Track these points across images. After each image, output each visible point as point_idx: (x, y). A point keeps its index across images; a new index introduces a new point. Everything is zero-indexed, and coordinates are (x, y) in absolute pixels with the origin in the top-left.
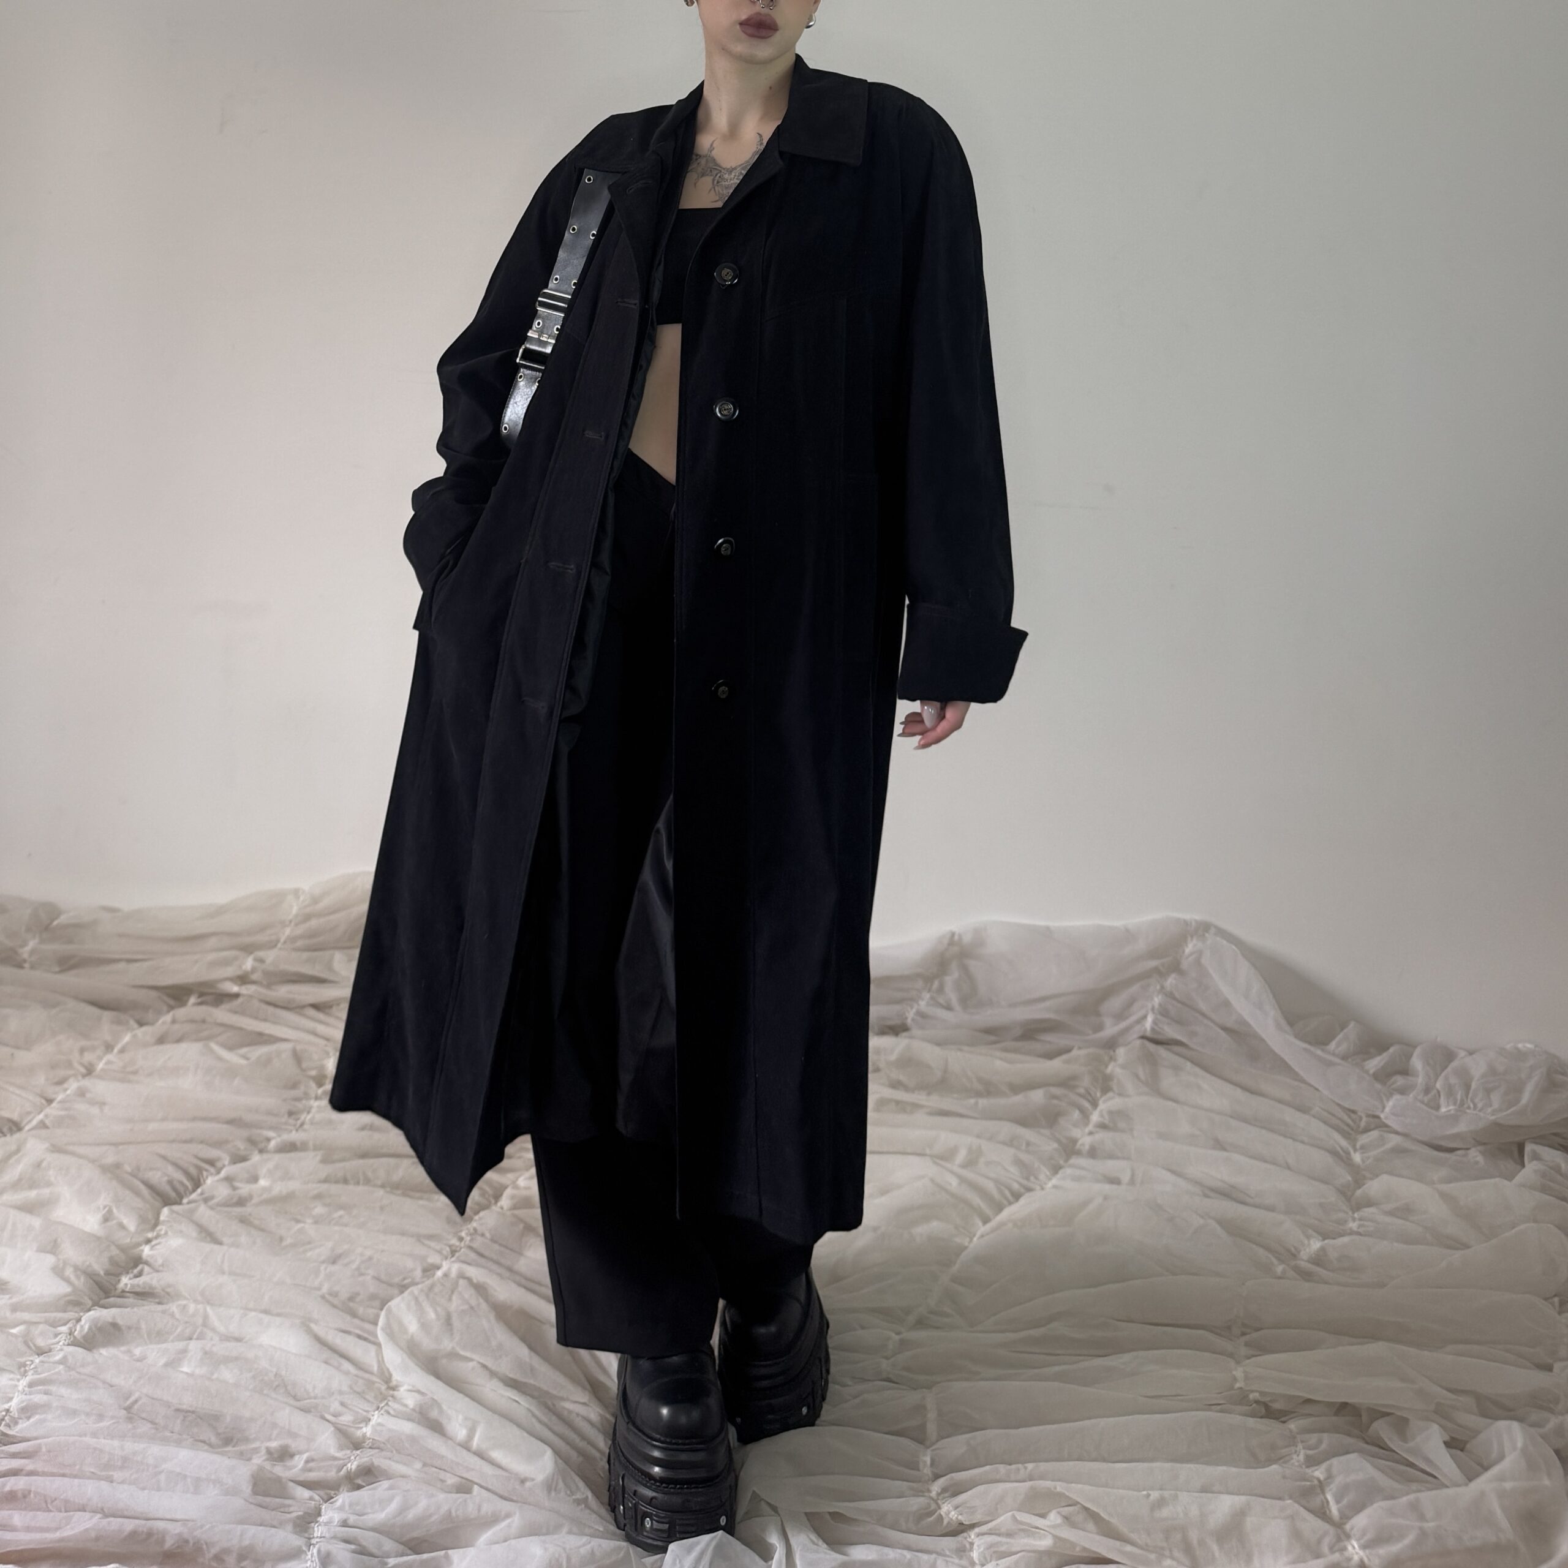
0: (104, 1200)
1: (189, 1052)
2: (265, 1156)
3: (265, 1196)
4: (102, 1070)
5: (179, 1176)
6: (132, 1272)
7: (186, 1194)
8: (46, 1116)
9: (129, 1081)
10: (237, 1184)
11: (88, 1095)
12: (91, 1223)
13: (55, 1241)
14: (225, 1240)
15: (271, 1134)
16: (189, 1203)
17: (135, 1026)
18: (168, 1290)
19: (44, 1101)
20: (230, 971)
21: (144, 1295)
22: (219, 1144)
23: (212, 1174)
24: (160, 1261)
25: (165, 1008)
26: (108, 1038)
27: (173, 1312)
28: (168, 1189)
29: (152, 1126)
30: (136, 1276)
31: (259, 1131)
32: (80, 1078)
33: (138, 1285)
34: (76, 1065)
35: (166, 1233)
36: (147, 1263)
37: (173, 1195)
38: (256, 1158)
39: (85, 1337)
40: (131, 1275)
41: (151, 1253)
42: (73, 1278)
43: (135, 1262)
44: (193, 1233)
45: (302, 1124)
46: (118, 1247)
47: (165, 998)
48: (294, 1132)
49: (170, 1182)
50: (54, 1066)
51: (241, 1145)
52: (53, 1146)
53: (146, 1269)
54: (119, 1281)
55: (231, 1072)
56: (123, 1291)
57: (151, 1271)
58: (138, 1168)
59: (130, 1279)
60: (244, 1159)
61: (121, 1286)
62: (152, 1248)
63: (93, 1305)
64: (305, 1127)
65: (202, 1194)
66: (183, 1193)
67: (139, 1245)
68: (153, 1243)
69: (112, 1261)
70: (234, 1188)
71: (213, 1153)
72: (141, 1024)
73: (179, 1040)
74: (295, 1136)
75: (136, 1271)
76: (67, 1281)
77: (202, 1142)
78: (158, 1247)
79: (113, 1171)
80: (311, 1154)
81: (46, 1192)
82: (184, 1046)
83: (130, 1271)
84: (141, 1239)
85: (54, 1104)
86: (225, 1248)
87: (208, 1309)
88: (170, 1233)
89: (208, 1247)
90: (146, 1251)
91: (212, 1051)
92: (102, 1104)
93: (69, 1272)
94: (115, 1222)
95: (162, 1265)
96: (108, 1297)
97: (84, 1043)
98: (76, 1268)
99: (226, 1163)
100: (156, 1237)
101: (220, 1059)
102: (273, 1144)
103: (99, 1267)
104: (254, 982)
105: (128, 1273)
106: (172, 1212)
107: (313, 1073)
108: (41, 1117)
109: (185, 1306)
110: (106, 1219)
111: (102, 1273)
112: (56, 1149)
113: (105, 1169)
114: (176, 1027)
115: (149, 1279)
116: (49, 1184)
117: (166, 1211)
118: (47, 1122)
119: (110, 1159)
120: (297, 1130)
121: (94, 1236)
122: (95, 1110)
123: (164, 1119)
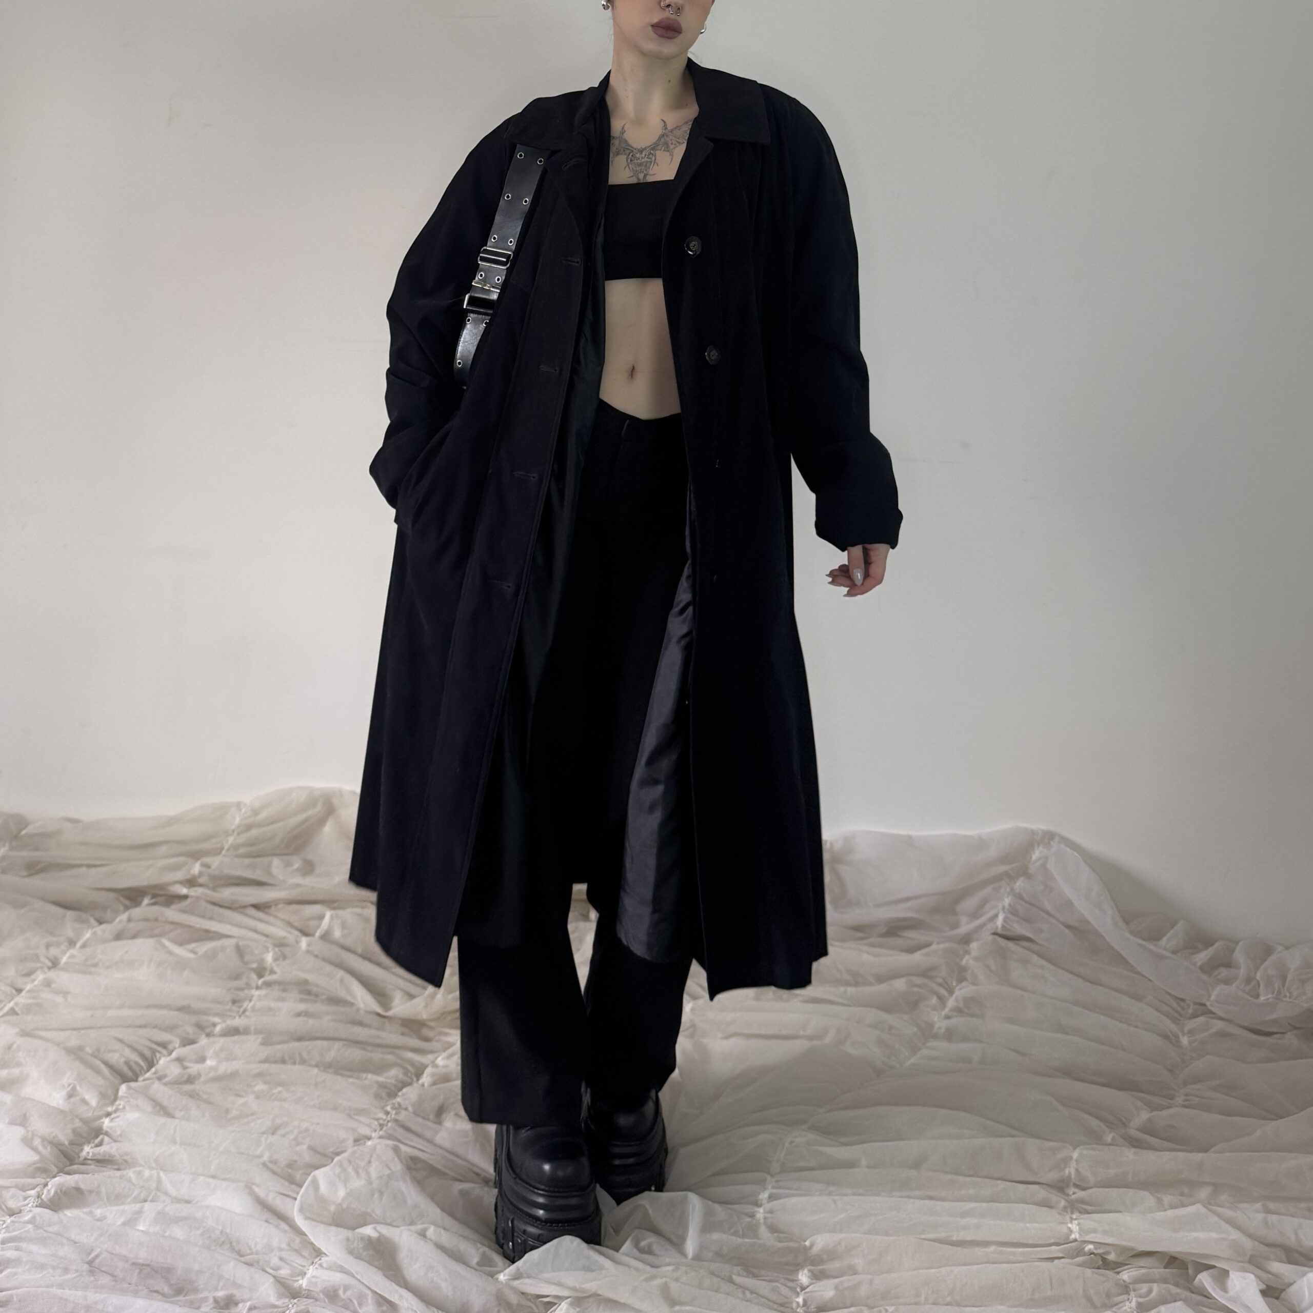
0: (68, 1079)
1: (143, 946)
2: (212, 1039)
3: (212, 1074)
4: (66, 963)
5: (134, 1057)
6: (93, 1143)
7: (141, 1073)
8: (16, 1004)
9: (90, 973)
10: (186, 1064)
11: (53, 986)
12: (57, 1099)
13: (25, 1114)
14: (178, 1114)
15: (217, 1020)
16: (144, 1080)
17: (96, 924)
18: (125, 1158)
19: (14, 991)
20: (179, 875)
21: (103, 1162)
22: (171, 1028)
23: (164, 1056)
24: (119, 1132)
25: (121, 908)
26: (70, 934)
27: (130, 1178)
28: (126, 1069)
29: (111, 1013)
30: (97, 1146)
31: (206, 1018)
32: (46, 970)
33: (99, 1154)
34: (42, 959)
35: (124, 1108)
36: (107, 1134)
37: (130, 1074)
38: (203, 1041)
39: (51, 1200)
40: (93, 1145)
41: (111, 1124)
42: (40, 1148)
43: (95, 1133)
44: (148, 1107)
45: (244, 1011)
46: (81, 1120)
47: (122, 899)
48: (237, 1018)
49: (127, 1063)
50: (22, 960)
51: (190, 1030)
52: (22, 1030)
53: (106, 1139)
54: (82, 1150)
55: (182, 965)
56: (86, 1159)
57: (111, 1141)
58: (98, 1050)
59: (92, 1148)
60: (192, 1042)
61: (84, 1154)
62: (112, 1120)
63: (58, 1173)
64: (247, 1013)
65: (155, 1073)
66: (138, 1072)
67: (99, 1118)
68: (113, 1116)
69: (74, 1131)
70: (185, 1068)
71: (164, 1037)
72: (100, 922)
73: (134, 937)
74: (238, 1022)
75: (97, 1141)
76: (36, 1150)
77: (155, 1027)
78: (117, 1120)
79: (76, 1053)
80: (252, 1038)
81: (16, 1071)
82: (139, 941)
83: (92, 1141)
84: (101, 1113)
85: (23, 994)
86: (177, 1121)
87: (162, 1174)
88: (127, 1107)
89: (162, 1120)
90: (106, 1123)
91: (164, 947)
92: (65, 994)
93: (37, 1142)
94: (78, 1098)
95: (121, 1135)
96: (71, 1164)
97: (50, 939)
98: (43, 1139)
99: (177, 1046)
100: (115, 1111)
101: (171, 953)
102: (218, 1029)
103: (64, 1137)
104: (201, 885)
105: (89, 1143)
106: (129, 1088)
107: (254, 966)
108: (11, 1004)
109: (140, 1172)
110: (70, 1096)
111: (66, 1143)
112: (25, 1033)
113: (69, 1051)
114: (132, 925)
115: (108, 1148)
116: (19, 1064)
117: (123, 1088)
118: (17, 1009)
119: (73, 1042)
120: (240, 1016)
121: (58, 1109)
122: (59, 999)
123: (121, 1007)
